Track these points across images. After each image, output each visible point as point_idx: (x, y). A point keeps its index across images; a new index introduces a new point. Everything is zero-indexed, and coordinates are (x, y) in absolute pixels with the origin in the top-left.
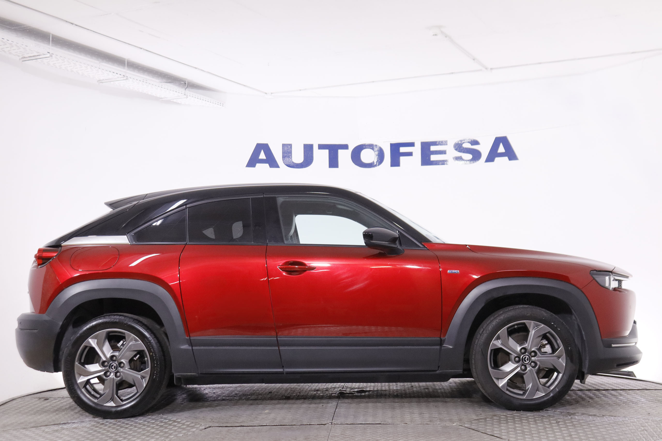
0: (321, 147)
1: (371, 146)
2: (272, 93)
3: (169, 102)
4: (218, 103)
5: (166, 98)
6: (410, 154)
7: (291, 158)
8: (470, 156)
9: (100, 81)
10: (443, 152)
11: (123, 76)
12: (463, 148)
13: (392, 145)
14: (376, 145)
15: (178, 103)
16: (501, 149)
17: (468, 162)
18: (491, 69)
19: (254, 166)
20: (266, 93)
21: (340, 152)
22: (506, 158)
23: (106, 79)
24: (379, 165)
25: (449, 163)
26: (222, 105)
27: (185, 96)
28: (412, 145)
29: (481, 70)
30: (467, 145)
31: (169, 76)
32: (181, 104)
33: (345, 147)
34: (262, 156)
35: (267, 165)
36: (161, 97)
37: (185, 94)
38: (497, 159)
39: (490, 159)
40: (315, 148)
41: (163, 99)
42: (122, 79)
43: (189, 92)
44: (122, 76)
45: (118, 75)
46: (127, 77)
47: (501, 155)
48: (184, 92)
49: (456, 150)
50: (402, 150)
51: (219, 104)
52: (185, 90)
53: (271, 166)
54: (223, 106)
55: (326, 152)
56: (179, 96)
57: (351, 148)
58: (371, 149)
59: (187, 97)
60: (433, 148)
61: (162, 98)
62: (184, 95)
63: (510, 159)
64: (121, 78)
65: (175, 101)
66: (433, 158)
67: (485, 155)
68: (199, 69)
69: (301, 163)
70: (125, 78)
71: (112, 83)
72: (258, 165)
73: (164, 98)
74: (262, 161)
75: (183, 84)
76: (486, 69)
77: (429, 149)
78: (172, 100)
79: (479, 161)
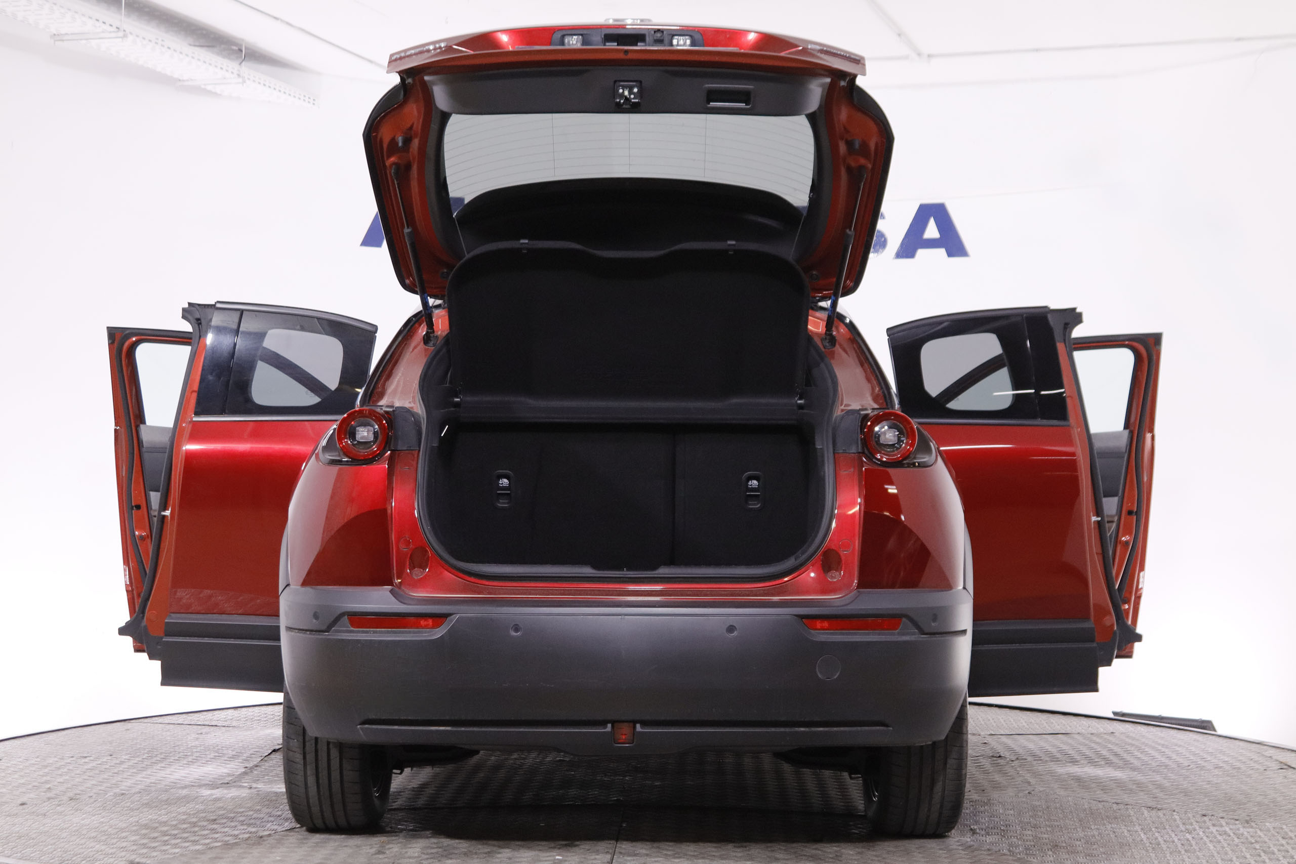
3: (198, 90)
4: (305, 96)
5: (192, 80)
9: (57, 37)
11: (117, 30)
15: (215, 94)
16: (932, 231)
18: (929, 56)
19: (379, 245)
22: (942, 252)
23: (72, 34)
26: (311, 101)
27: (240, 80)
29: (906, 57)
31: (204, 32)
32: (220, 95)
36: (181, 79)
37: (239, 75)
38: (921, 253)
41: (185, 83)
42: (113, 35)
43: (248, 70)
44: (113, 29)
45: (106, 27)
46: (124, 31)
47: (932, 244)
48: (239, 71)
51: (307, 99)
52: (240, 64)
54: (314, 104)
56: (225, 78)
59: (244, 82)
61: (183, 81)
62: (236, 76)
63: (950, 254)
64: (110, 32)
65: (209, 88)
67: (895, 241)
68: (282, 21)
70: (121, 34)
71: (84, 42)
73: (188, 80)
75: (233, 50)
76: (919, 54)
78: (203, 87)
79: (881, 253)
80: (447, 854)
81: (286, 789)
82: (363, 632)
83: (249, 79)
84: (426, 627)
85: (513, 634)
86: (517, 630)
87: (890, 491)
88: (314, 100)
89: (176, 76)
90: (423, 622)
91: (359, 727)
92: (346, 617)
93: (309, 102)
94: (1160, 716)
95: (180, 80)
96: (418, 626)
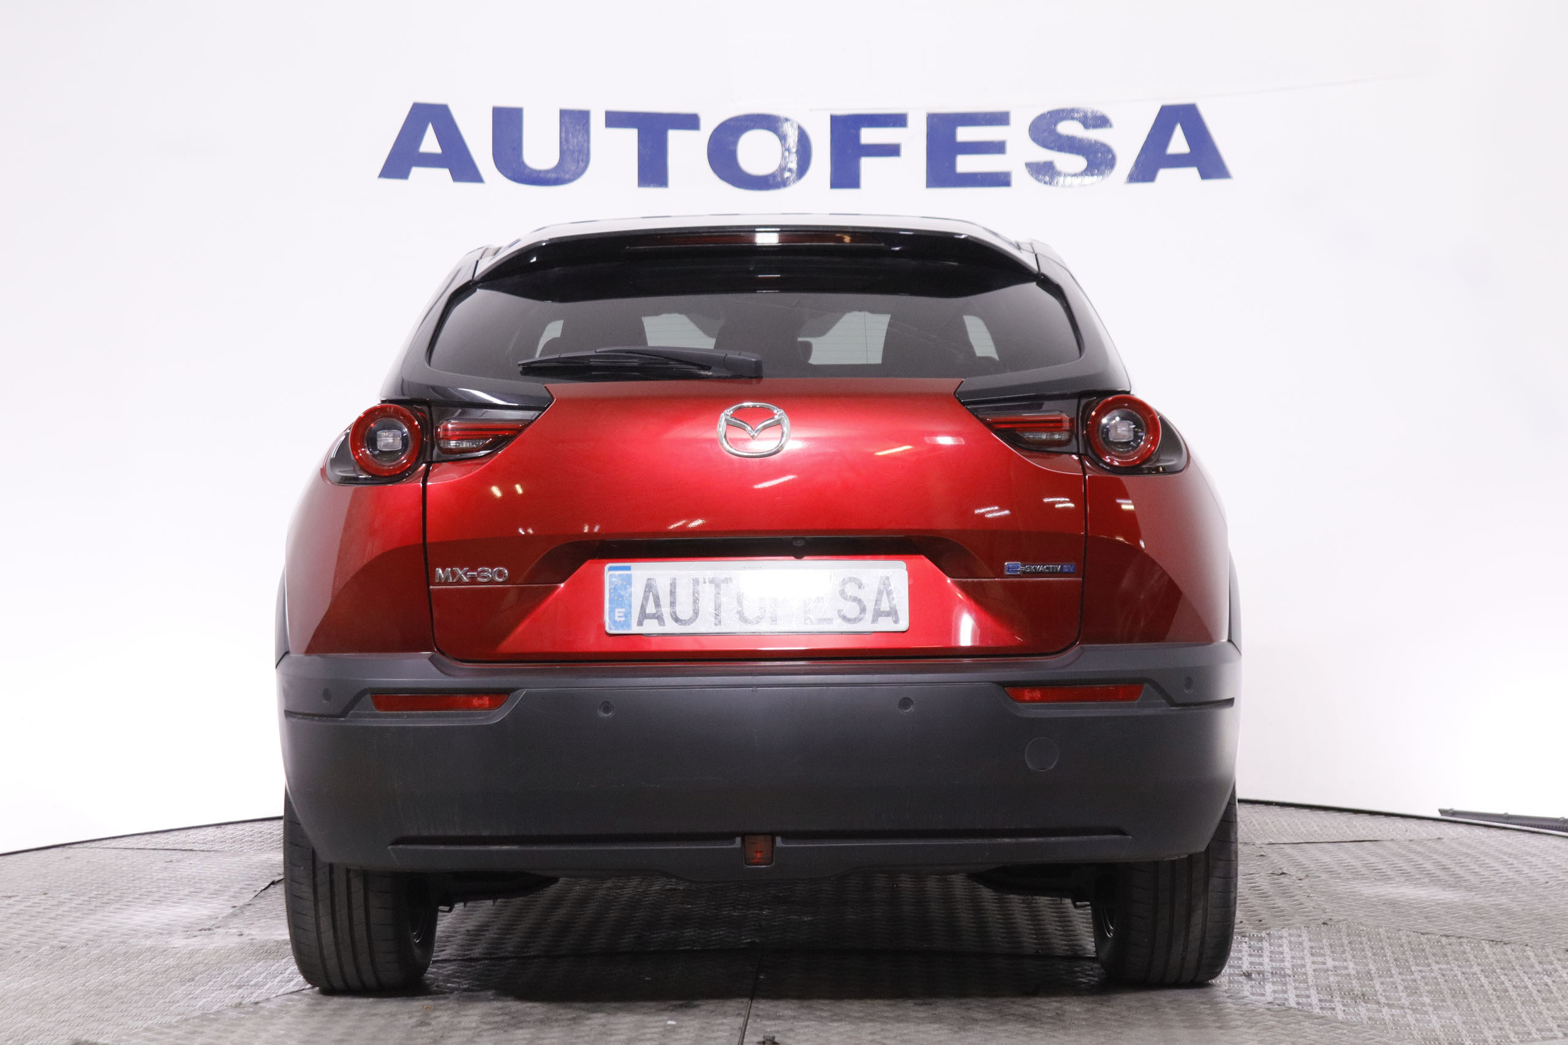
0: (615, 120)
1: (769, 122)
6: (892, 150)
7: (521, 154)
8: (1079, 162)
10: (998, 148)
12: (1060, 136)
13: (835, 120)
14: (787, 120)
16: (1178, 144)
17: (1074, 180)
19: (404, 175)
21: (676, 138)
22: (1193, 172)
24: (795, 180)
25: (1014, 179)
28: (898, 120)
30: (1068, 128)
33: (690, 122)
34: (430, 143)
35: (445, 173)
38: (1163, 174)
39: (1143, 172)
40: (597, 122)
47: (1178, 161)
49: (1036, 140)
50: (869, 136)
53: (457, 177)
55: (630, 137)
57: (708, 126)
58: (770, 129)
60: (964, 134)
63: (1204, 175)
66: (965, 164)
67: (1126, 158)
72: (416, 172)
74: (430, 161)
77: (953, 135)
79: (1108, 175)
80: (517, 1022)
81: (291, 936)
82: (392, 716)
84: (481, 707)
85: (602, 715)
86: (607, 708)
87: (1124, 507)
90: (476, 702)
91: (389, 847)
92: (368, 696)
94: (1506, 814)
96: (469, 706)
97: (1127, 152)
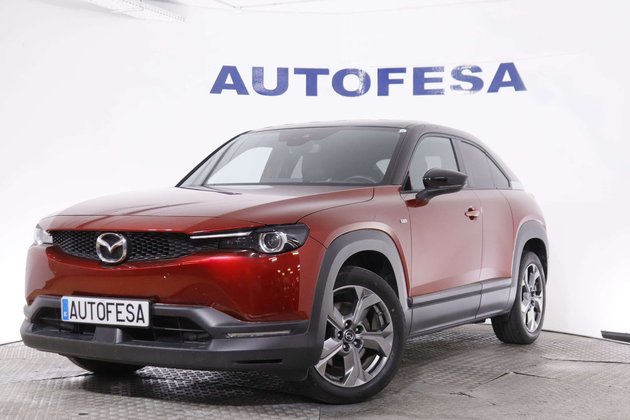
0: (298, 71)
1: (355, 72)
2: (241, 7)
3: (121, 15)
4: (178, 17)
5: (117, 10)
6: (400, 81)
7: (263, 84)
8: (470, 85)
10: (439, 80)
12: (463, 75)
13: (380, 71)
14: (361, 71)
15: (132, 17)
16: (507, 78)
17: (468, 92)
19: (219, 92)
20: (234, 7)
21: (320, 78)
22: (512, 88)
24: (364, 93)
25: (445, 92)
26: (182, 19)
27: (141, 9)
28: (403, 70)
30: (466, 72)
32: (135, 17)
33: (325, 72)
34: (229, 80)
35: (235, 91)
37: (140, 6)
38: (501, 89)
39: (494, 88)
40: (291, 72)
41: (115, 12)
43: (145, 4)
47: (507, 84)
48: (140, 4)
49: (454, 77)
50: (392, 76)
51: (180, 18)
52: (141, 1)
53: (239, 92)
54: (184, 21)
55: (303, 77)
56: (133, 8)
57: (332, 73)
58: (355, 74)
59: (143, 10)
60: (427, 75)
61: (114, 10)
63: (517, 89)
65: (128, 14)
66: (428, 86)
67: (487, 84)
69: (275, 90)
72: (224, 91)
73: (115, 10)
74: (229, 87)
77: (423, 75)
78: (124, 13)
79: (480, 91)
83: (146, 8)
88: (184, 19)
89: (109, 8)
93: (181, 20)
95: (112, 10)
97: (488, 81)
